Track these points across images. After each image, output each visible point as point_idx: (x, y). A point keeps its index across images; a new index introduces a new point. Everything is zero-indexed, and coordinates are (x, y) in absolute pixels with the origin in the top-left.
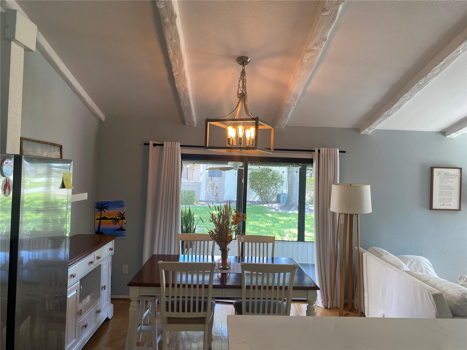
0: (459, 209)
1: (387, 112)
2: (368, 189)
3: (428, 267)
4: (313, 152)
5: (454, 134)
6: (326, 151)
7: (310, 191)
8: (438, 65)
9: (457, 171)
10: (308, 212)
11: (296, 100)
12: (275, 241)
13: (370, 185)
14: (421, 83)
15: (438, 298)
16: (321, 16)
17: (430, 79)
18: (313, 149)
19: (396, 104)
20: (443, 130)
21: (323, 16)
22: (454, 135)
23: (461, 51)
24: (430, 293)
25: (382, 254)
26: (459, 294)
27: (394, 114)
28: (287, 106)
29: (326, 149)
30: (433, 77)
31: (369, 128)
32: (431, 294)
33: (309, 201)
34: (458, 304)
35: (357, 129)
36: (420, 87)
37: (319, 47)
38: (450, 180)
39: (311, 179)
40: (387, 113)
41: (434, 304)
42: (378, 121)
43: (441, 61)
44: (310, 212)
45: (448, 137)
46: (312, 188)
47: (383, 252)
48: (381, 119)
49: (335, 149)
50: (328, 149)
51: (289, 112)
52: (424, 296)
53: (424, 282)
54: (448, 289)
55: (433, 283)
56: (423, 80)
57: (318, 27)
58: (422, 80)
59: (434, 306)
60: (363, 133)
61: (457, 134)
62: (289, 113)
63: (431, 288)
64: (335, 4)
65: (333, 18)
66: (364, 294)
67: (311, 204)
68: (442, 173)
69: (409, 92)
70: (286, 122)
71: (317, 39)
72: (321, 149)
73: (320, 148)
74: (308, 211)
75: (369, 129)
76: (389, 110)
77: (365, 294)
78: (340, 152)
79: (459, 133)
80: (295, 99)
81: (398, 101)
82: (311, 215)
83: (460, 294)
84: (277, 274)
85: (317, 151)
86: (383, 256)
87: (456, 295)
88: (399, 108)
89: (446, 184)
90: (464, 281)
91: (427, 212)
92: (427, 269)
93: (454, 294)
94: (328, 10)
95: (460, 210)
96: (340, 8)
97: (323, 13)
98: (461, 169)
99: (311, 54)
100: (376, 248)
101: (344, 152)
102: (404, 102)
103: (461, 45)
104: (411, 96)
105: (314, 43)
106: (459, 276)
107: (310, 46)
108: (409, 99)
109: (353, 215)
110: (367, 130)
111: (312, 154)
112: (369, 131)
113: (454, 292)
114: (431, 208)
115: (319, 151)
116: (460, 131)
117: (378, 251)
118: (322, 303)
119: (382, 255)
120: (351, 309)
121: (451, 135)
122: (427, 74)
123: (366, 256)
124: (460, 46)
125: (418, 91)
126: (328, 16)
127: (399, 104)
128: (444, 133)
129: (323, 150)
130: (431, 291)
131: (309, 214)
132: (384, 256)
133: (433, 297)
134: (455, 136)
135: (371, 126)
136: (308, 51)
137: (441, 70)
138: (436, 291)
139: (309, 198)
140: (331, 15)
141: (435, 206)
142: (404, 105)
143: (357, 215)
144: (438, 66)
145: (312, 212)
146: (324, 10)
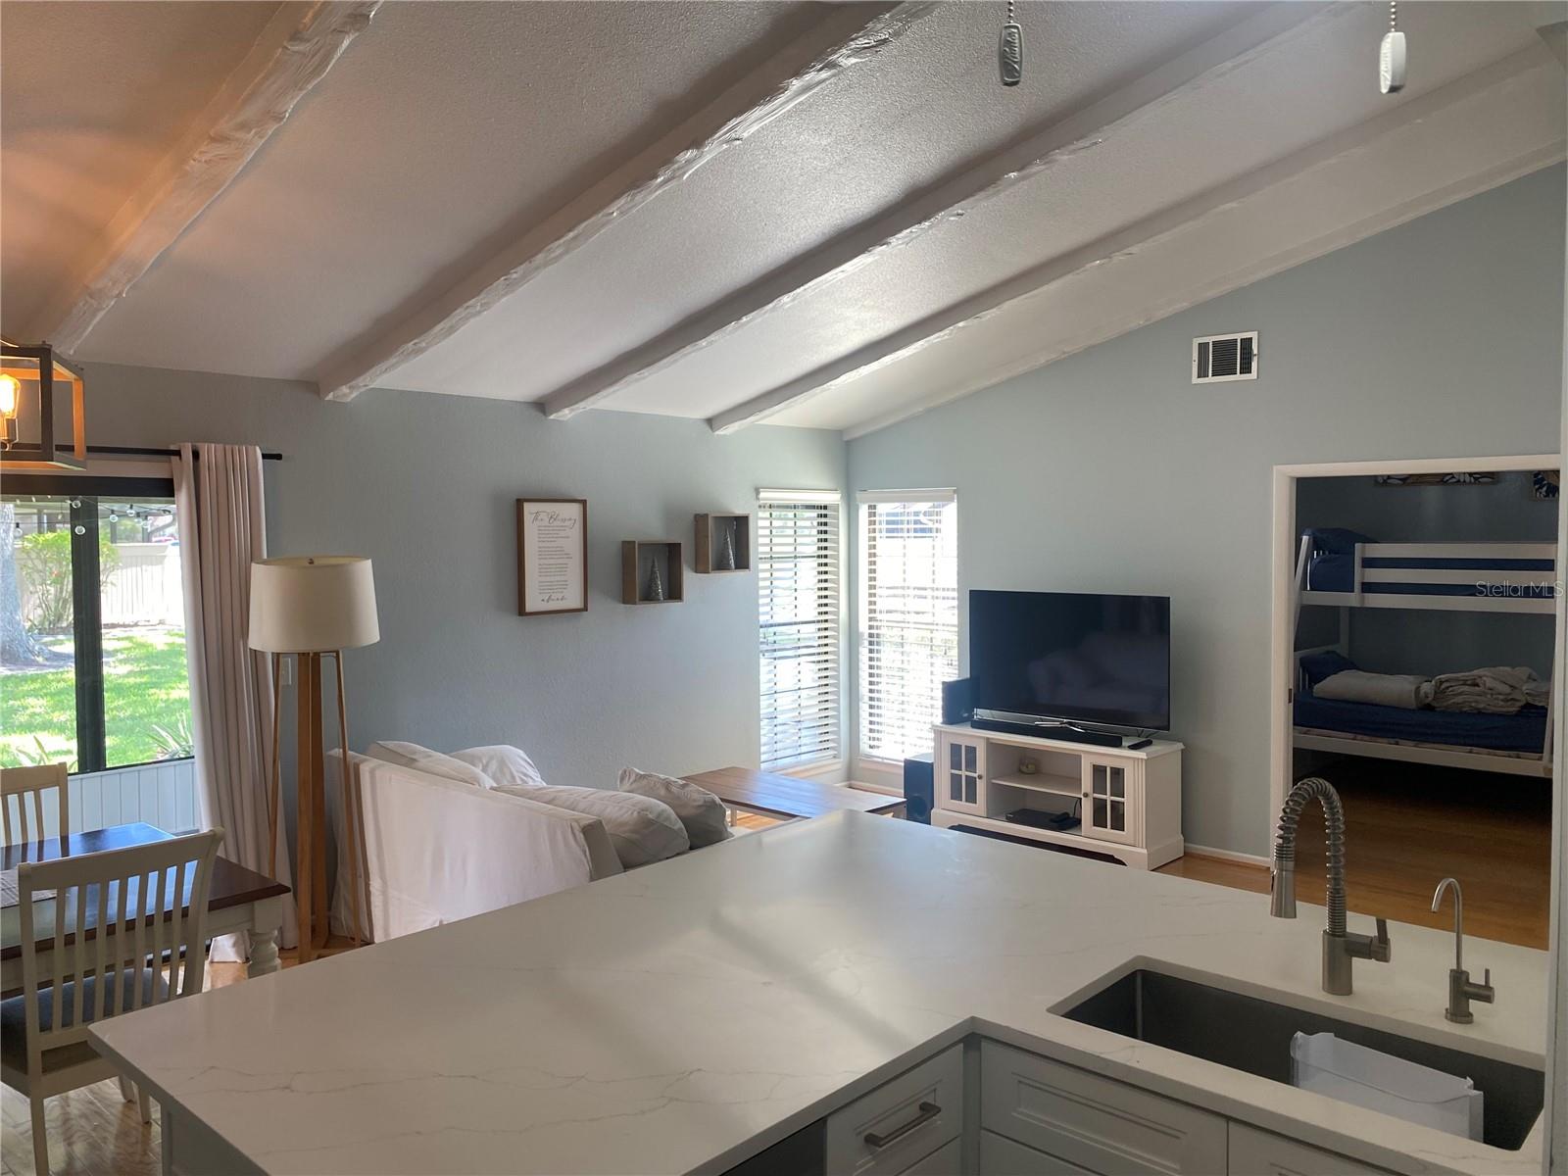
0: (582, 606)
1: (412, 343)
2: (365, 570)
3: (525, 771)
4: (173, 458)
5: (566, 411)
6: (220, 454)
7: (43, 583)
8: (562, 236)
9: (574, 510)
10: (50, 667)
11: (129, 281)
12: (69, 778)
13: (370, 561)
14: (515, 276)
15: (592, 833)
16: (280, 50)
17: (537, 268)
18: (172, 447)
19: (442, 323)
20: (541, 398)
21: (288, 52)
22: (566, 414)
23: (615, 214)
24: (575, 824)
25: (414, 757)
26: (632, 813)
27: (431, 350)
28: (91, 297)
29: (220, 447)
30: (546, 264)
31: (353, 383)
32: (578, 828)
33: (42, 623)
34: (635, 836)
35: (312, 385)
36: (511, 286)
37: (256, 134)
38: (562, 534)
39: (41, 539)
40: (415, 344)
41: (585, 852)
42: (383, 366)
43: (570, 231)
44: (55, 663)
45: (552, 417)
46: (51, 573)
47: (415, 753)
48: (393, 360)
49: (250, 448)
50: (227, 447)
51: (94, 315)
52: (559, 836)
53: (548, 802)
54: (606, 808)
55: (568, 803)
56: (521, 269)
57: (266, 78)
58: (519, 269)
59: (586, 856)
60: (330, 396)
61: (573, 410)
62: (92, 320)
63: (574, 815)
64: (334, 30)
65: (319, 65)
66: (367, 885)
67: (48, 634)
68: (542, 516)
69: (481, 296)
70: (70, 349)
71: (250, 112)
72: (205, 449)
73: (198, 444)
74: (47, 659)
75: (350, 388)
76: (422, 338)
77: (371, 882)
78: (264, 456)
79: (578, 409)
80: (130, 276)
81: (448, 315)
82: (65, 676)
83: (635, 814)
84: (115, 885)
85: (188, 455)
86: (416, 763)
87: (626, 817)
88: (450, 334)
89: (553, 544)
90: (631, 780)
91: (513, 621)
92: (525, 775)
93: (622, 816)
94: (308, 41)
95: (585, 609)
96: (346, 43)
97: (291, 43)
98: (584, 502)
99: (221, 150)
100: (391, 744)
101: (279, 457)
102: (467, 318)
103: (618, 201)
104: (486, 306)
105: (240, 119)
106: (620, 772)
107: (224, 126)
108: (480, 312)
109: (321, 655)
110: (345, 389)
111: (170, 462)
112: (351, 393)
113: (624, 810)
114: (521, 611)
115: (196, 455)
116: (582, 405)
117: (400, 751)
118: (234, 949)
119: (415, 760)
120: (327, 942)
121: (560, 414)
122: (533, 256)
123: (372, 772)
124: (616, 203)
125: (503, 296)
126: (303, 54)
127: (449, 325)
128: (543, 405)
129: (210, 452)
130: (577, 821)
131: (53, 674)
132: (423, 762)
133: (582, 835)
134: (569, 416)
135: (361, 378)
136: (213, 140)
137: (567, 252)
138: (588, 819)
139: (39, 611)
140: (313, 56)
141: (529, 608)
142: (462, 328)
143: (335, 654)
144: (561, 241)
145: (62, 663)
146: (296, 36)
